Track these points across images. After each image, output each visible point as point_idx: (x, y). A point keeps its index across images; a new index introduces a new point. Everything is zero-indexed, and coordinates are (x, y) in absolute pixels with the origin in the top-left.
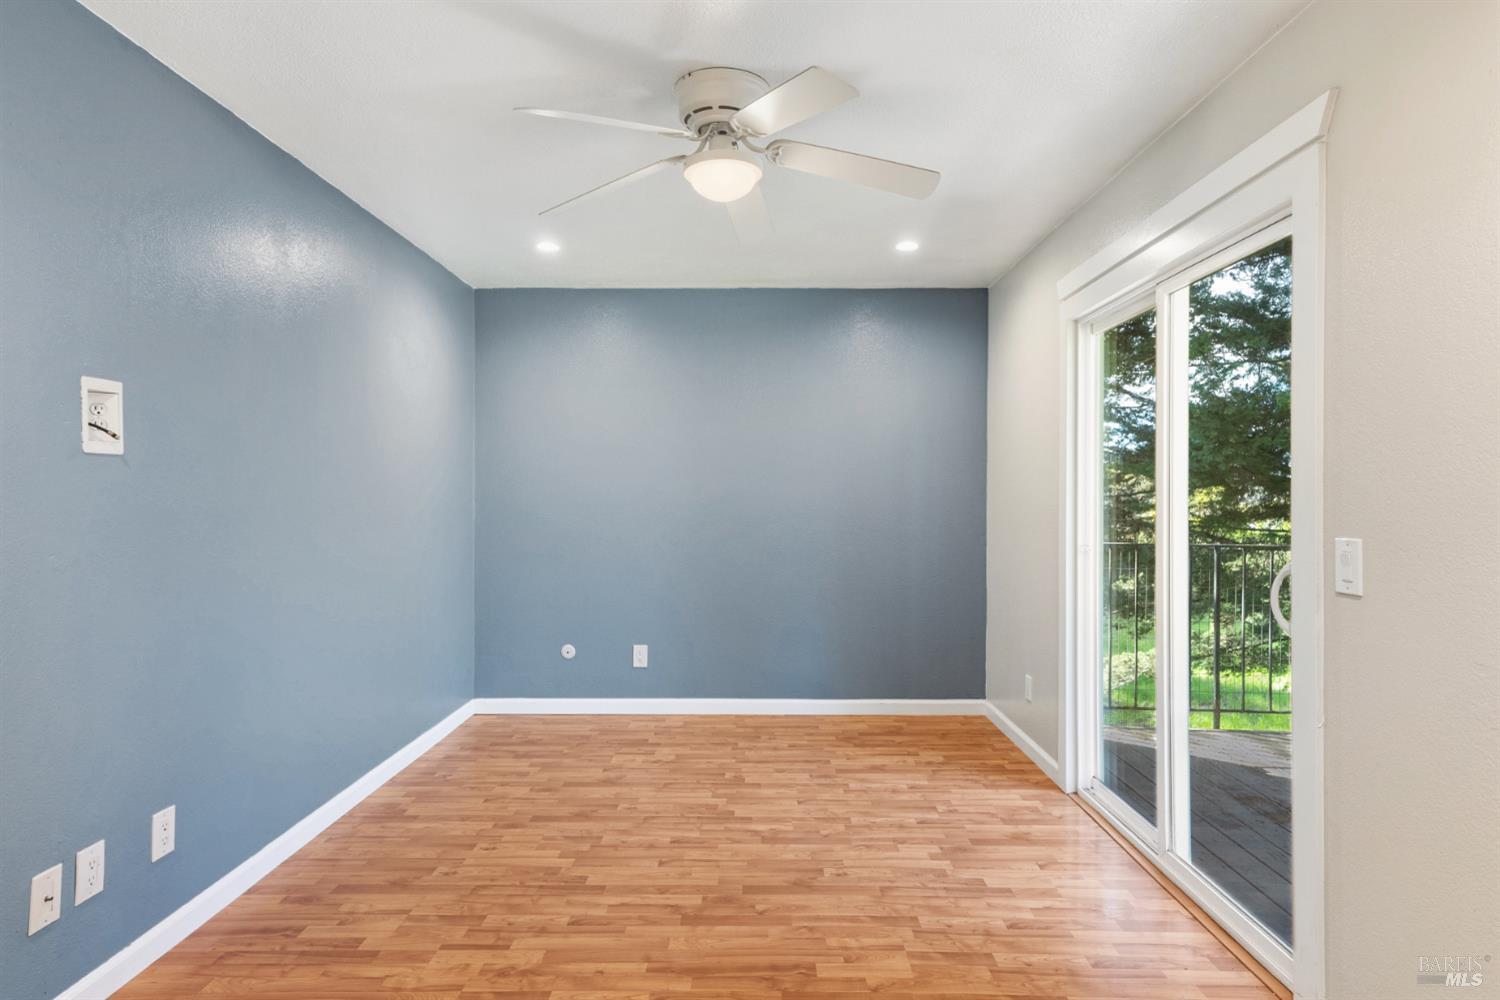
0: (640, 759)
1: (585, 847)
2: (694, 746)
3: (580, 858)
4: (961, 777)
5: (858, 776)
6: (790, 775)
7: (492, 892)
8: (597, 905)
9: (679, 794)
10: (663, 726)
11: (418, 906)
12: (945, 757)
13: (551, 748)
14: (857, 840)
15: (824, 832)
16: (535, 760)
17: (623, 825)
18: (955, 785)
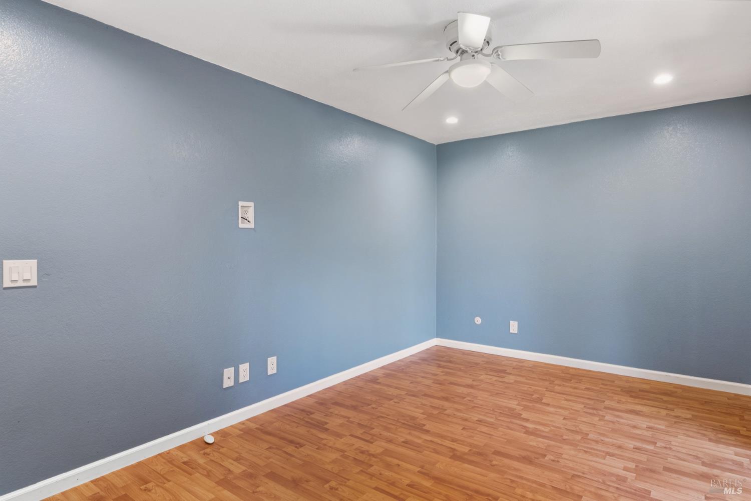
0: (495, 378)
1: (435, 412)
2: (528, 378)
3: (430, 416)
4: (695, 430)
5: (617, 413)
6: (571, 404)
7: (384, 420)
8: (420, 438)
9: (500, 400)
10: (520, 366)
11: (354, 417)
12: (693, 415)
13: (457, 366)
14: (582, 446)
15: (565, 437)
16: (446, 370)
17: (461, 407)
18: (684, 434)
